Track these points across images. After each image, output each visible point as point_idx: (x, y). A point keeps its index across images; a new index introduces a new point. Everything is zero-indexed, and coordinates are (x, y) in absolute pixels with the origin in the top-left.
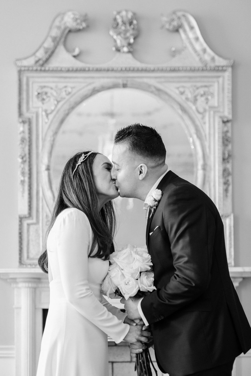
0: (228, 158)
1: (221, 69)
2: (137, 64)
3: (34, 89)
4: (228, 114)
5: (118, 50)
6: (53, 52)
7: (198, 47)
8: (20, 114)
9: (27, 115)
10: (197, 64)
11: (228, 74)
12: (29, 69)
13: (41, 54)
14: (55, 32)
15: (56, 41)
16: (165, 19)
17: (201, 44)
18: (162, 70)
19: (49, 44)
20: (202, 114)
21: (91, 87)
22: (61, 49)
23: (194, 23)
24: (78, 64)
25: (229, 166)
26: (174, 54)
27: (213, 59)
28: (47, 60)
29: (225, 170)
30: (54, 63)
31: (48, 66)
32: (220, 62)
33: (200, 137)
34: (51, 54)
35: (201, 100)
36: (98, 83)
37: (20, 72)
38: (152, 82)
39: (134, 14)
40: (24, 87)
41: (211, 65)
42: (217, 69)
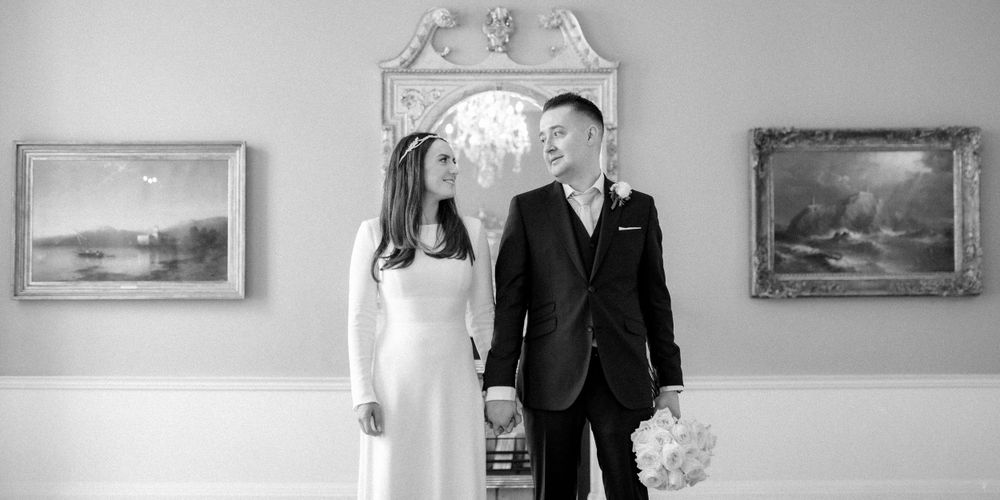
1: (607, 72)
2: (514, 66)
3: (399, 93)
4: (613, 121)
5: (492, 50)
6: (420, 52)
7: (580, 47)
8: (384, 121)
9: (391, 121)
10: (582, 67)
11: (612, 78)
12: (394, 71)
13: (407, 55)
14: (422, 31)
15: (424, 41)
16: (543, 18)
17: (583, 44)
18: (541, 73)
19: (416, 44)
21: (462, 91)
22: (429, 48)
23: (575, 21)
24: (449, 66)
26: (554, 52)
27: (596, 60)
28: (413, 61)
30: (420, 65)
31: (415, 68)
32: (604, 63)
34: (418, 54)
36: (470, 86)
37: (383, 74)
38: (530, 85)
39: (510, 12)
40: (389, 91)
41: (594, 67)
42: (601, 71)
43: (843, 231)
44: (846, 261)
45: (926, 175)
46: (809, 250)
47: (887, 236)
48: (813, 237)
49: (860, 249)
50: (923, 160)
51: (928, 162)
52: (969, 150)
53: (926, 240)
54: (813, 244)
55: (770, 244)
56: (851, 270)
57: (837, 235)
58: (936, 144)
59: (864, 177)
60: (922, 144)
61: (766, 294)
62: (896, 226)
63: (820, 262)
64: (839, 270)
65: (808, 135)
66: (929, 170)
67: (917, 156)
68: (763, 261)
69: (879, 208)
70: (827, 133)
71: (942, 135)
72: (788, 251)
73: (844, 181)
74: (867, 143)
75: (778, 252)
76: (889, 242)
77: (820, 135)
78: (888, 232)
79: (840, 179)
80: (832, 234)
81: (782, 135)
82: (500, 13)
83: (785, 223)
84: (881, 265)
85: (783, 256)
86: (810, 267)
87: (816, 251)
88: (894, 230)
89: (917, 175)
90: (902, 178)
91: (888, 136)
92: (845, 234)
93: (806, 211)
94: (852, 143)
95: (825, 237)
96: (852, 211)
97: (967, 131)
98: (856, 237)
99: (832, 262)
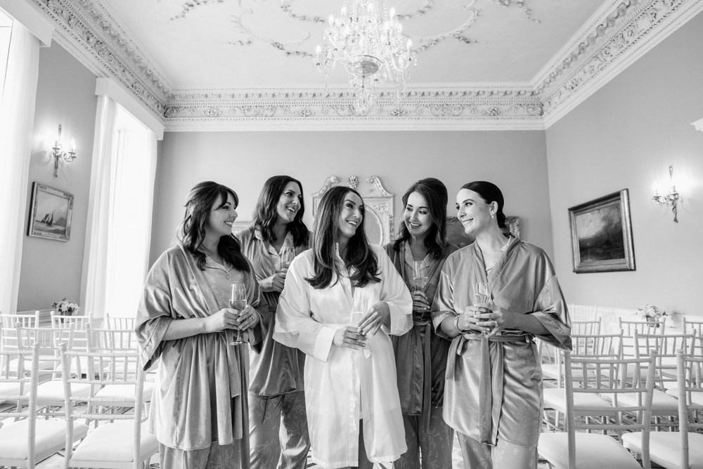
1: (390, 197)
4: (392, 214)
7: (380, 189)
10: (380, 195)
11: (392, 199)
12: (317, 197)
14: (327, 184)
16: (367, 180)
17: (382, 189)
18: (367, 198)
19: (324, 188)
20: (382, 214)
23: (379, 181)
25: (392, 234)
27: (386, 194)
29: (391, 236)
32: (389, 195)
33: (381, 223)
35: (382, 209)
37: (313, 199)
39: (357, 178)
40: (315, 204)
41: (385, 196)
42: (387, 197)
52: (515, 224)
82: (353, 178)
97: (515, 218)
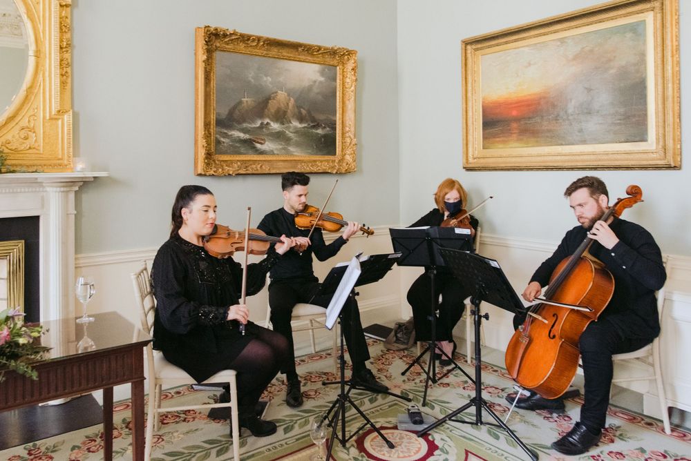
0: (66, 47)
29: (62, 60)
43: (266, 121)
44: (268, 146)
45: (321, 82)
46: (242, 135)
47: (295, 128)
48: (245, 125)
49: (279, 136)
50: (319, 72)
51: (322, 73)
52: (348, 67)
53: (320, 131)
54: (245, 131)
55: (213, 129)
56: (272, 153)
57: (262, 124)
58: (328, 59)
59: (281, 79)
60: (320, 59)
61: (212, 172)
62: (301, 120)
63: (249, 144)
64: (262, 153)
65: (245, 39)
66: (322, 79)
67: (316, 67)
68: (209, 144)
69: (291, 105)
70: (259, 39)
71: (333, 53)
72: (226, 135)
73: (267, 81)
74: (285, 52)
75: (218, 136)
76: (297, 132)
77: (254, 40)
78: (296, 124)
79: (265, 79)
80: (258, 123)
81: (225, 35)
83: (224, 112)
84: (291, 149)
85: (222, 139)
86: (242, 150)
87: (247, 136)
88: (300, 123)
89: (315, 82)
90: (306, 84)
91: (300, 49)
92: (268, 124)
93: (240, 102)
94: (274, 51)
95: (254, 126)
96: (273, 106)
97: (350, 53)
98: (275, 126)
99: (258, 146)
